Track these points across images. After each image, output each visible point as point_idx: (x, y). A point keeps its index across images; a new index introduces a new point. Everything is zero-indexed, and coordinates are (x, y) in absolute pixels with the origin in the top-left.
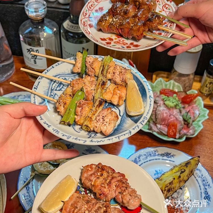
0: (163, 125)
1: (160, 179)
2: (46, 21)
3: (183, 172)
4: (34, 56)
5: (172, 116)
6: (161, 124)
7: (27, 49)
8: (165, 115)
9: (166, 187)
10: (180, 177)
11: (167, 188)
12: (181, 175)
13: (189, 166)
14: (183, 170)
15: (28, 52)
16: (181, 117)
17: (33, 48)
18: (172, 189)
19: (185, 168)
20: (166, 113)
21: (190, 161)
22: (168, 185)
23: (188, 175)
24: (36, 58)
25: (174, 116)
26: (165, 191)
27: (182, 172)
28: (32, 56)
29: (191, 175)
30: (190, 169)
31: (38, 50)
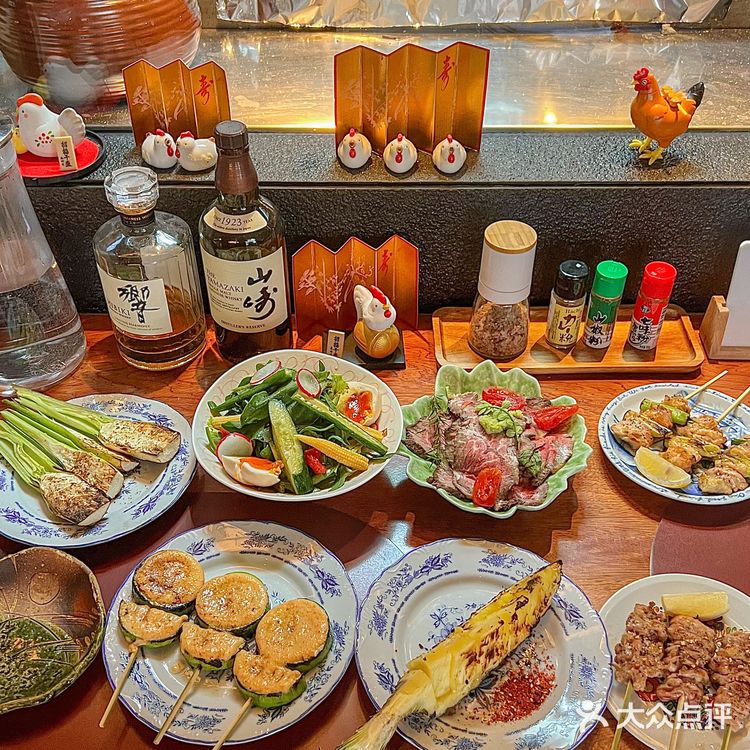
0: (469, 473)
1: (467, 627)
2: (159, 216)
3: (523, 604)
4: (137, 305)
5: (492, 454)
6: (464, 472)
7: (119, 290)
8: (475, 448)
9: (483, 645)
10: (515, 617)
11: (484, 649)
12: (518, 612)
13: (536, 587)
14: (522, 600)
15: (121, 295)
16: (515, 459)
17: (133, 284)
18: (497, 650)
19: (527, 593)
20: (479, 445)
21: (539, 574)
22: (489, 639)
23: (537, 612)
24: (143, 309)
25: (497, 453)
26: (480, 655)
27: (520, 605)
28: (133, 305)
29: (545, 610)
30: (539, 597)
31: (146, 288)
